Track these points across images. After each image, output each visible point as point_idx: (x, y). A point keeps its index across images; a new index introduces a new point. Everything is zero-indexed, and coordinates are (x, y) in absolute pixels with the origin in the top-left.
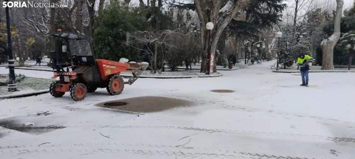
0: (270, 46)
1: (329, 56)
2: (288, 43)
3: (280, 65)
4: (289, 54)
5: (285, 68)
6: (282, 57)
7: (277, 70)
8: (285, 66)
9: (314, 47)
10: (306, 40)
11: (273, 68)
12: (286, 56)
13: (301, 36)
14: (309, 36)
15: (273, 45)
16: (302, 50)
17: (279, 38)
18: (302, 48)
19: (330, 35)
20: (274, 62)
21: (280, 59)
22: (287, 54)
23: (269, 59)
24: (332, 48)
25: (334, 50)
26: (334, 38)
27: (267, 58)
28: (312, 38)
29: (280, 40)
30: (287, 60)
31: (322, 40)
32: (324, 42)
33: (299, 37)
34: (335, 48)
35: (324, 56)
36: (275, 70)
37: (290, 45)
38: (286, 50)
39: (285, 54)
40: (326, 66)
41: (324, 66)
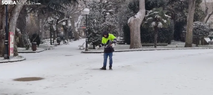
0: (76, 24)
1: (136, 34)
2: (96, 21)
3: (88, 45)
4: (98, 33)
5: (94, 48)
6: (91, 36)
7: (86, 51)
8: (94, 47)
9: (121, 24)
10: (113, 17)
11: (82, 48)
12: (95, 35)
13: (108, 14)
14: (115, 13)
15: (80, 23)
16: (111, 28)
17: (87, 15)
18: (110, 26)
19: (136, 13)
20: (82, 42)
21: (89, 38)
22: (96, 32)
23: (76, 39)
24: (139, 26)
25: (141, 28)
26: (140, 15)
27: (73, 38)
28: (117, 15)
29: (88, 17)
30: (96, 39)
31: (128, 18)
32: (131, 20)
33: (106, 15)
34: (141, 26)
35: (131, 34)
36: (84, 51)
37: (97, 23)
38: (94, 29)
39: (93, 33)
40: (135, 44)
41: (133, 44)
